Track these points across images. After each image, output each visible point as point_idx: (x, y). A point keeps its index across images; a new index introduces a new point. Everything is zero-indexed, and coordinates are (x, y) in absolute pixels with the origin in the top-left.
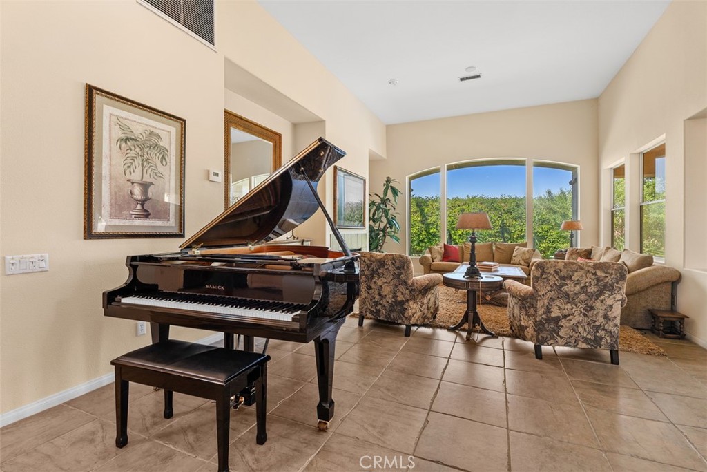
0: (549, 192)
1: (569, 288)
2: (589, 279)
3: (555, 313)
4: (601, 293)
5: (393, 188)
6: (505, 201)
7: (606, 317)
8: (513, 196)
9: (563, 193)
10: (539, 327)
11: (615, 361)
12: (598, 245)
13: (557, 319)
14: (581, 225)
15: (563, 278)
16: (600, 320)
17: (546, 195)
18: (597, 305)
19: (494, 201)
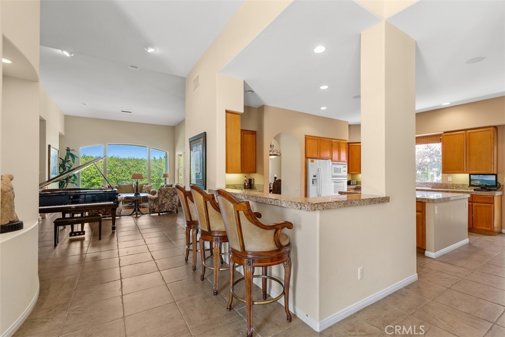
0: (154, 158)
1: (167, 195)
2: (171, 192)
3: (164, 202)
4: (174, 195)
5: (71, 154)
6: (130, 160)
7: (175, 201)
8: (136, 158)
9: (161, 158)
10: (159, 207)
11: (177, 213)
12: (174, 183)
13: (164, 204)
14: (169, 175)
15: (166, 192)
16: (174, 202)
17: (153, 158)
18: (174, 199)
19: (125, 160)
